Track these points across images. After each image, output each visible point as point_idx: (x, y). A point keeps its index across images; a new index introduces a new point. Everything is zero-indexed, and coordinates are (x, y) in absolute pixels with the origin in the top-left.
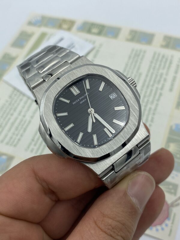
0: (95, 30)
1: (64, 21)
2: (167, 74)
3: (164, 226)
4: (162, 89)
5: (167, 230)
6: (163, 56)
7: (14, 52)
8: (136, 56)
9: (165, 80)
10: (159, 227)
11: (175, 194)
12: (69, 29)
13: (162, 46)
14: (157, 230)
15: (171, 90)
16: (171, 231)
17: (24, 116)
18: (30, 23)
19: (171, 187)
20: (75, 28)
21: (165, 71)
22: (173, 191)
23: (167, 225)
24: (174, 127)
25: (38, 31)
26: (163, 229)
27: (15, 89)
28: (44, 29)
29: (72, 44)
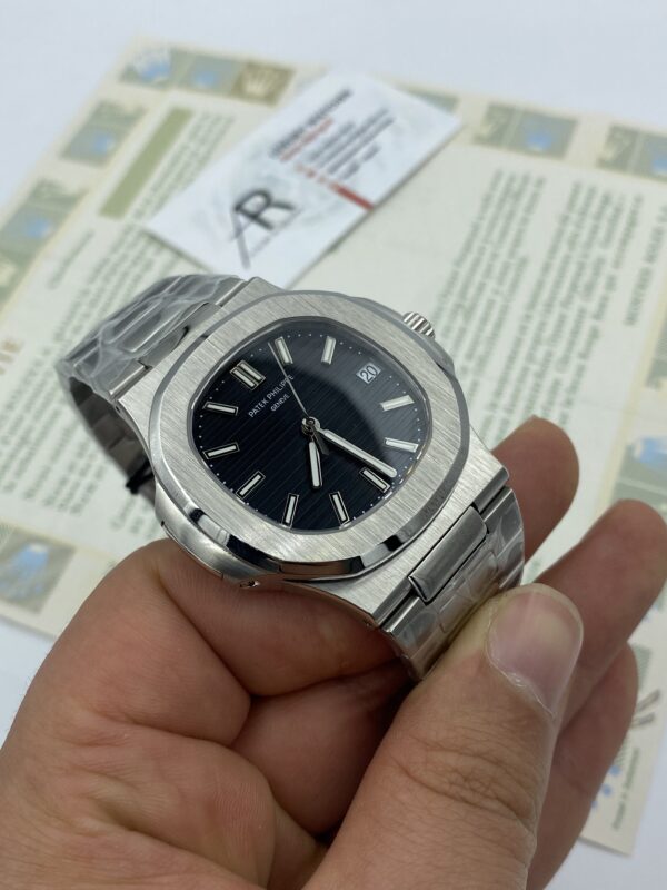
1: (253, 68)
2: (618, 261)
4: (600, 314)
6: (606, 200)
7: (72, 176)
8: (511, 197)
9: (611, 283)
12: (270, 99)
13: (603, 164)
15: (631, 319)
18: (130, 75)
24: (638, 452)
25: (157, 104)
28: (178, 97)
29: (383, 112)
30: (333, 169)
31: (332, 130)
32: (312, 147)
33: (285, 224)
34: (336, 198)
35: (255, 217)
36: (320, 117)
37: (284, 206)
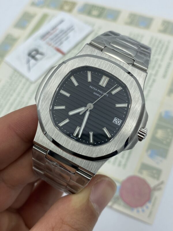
0: (95, 13)
2: (162, 60)
3: (144, 208)
4: (156, 75)
5: (147, 212)
6: (160, 42)
7: (16, 33)
9: (160, 66)
10: (140, 209)
11: (158, 178)
12: (70, 11)
13: (161, 31)
14: (138, 211)
15: (164, 76)
16: (151, 213)
17: (23, 97)
19: (154, 172)
20: (76, 10)
21: (160, 57)
22: (156, 176)
23: (147, 207)
24: (163, 114)
26: (143, 211)
28: (45, 10)
29: (72, 27)
30: (56, 43)
31: (57, 32)
32: (51, 37)
33: (41, 59)
34: (55, 52)
35: (33, 57)
36: (54, 28)
37: (42, 54)
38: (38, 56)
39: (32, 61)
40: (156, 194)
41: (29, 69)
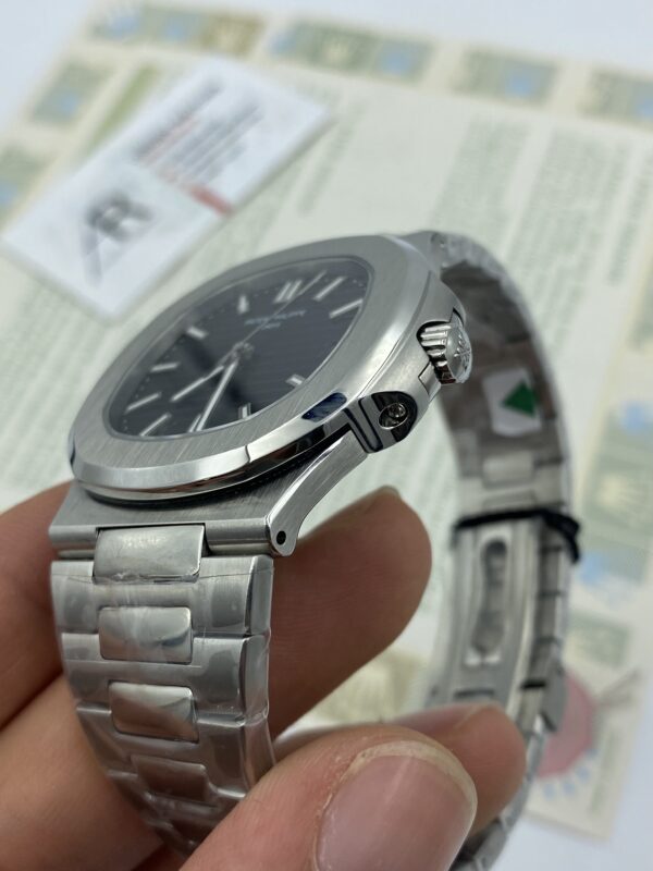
0: (337, 52)
1: (223, 20)
2: (601, 216)
3: (574, 777)
4: (581, 271)
5: (585, 792)
9: (594, 239)
10: (555, 783)
14: (549, 793)
18: (102, 31)
19: (602, 635)
20: (262, 46)
21: (591, 207)
23: (583, 775)
25: (123, 60)
26: (568, 788)
27: (43, 281)
28: (146, 53)
30: (196, 172)
33: (139, 233)
36: (185, 116)
37: (142, 214)
38: (128, 223)
39: (106, 243)
40: (615, 721)
41: (96, 270)
